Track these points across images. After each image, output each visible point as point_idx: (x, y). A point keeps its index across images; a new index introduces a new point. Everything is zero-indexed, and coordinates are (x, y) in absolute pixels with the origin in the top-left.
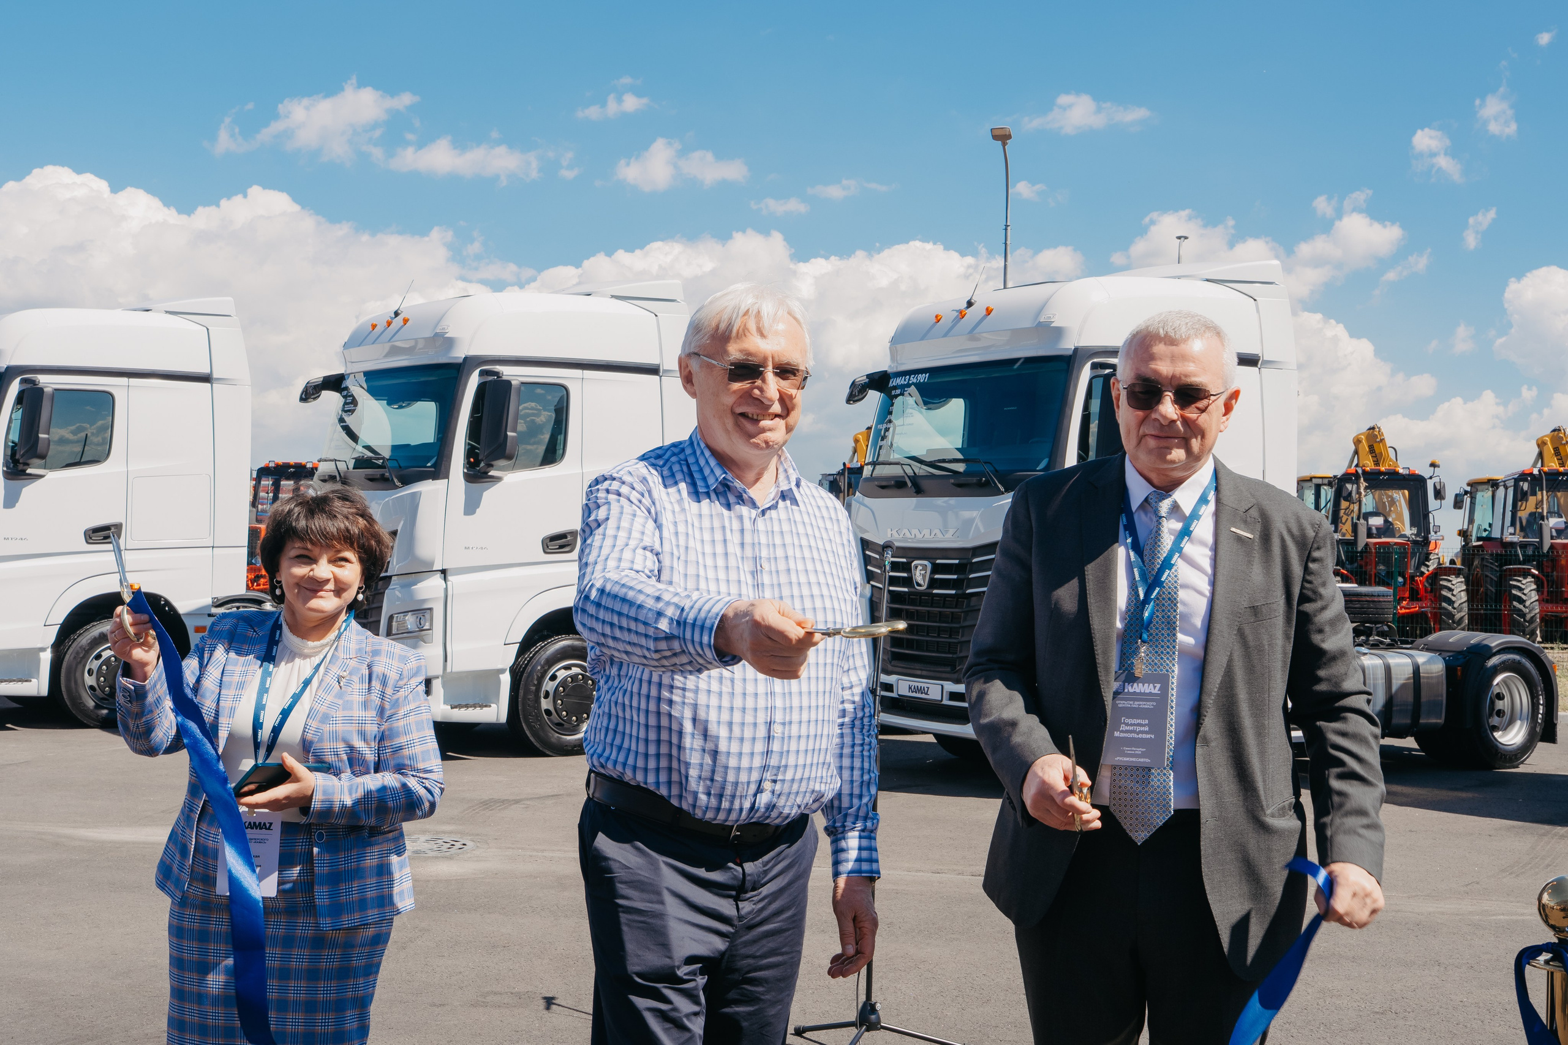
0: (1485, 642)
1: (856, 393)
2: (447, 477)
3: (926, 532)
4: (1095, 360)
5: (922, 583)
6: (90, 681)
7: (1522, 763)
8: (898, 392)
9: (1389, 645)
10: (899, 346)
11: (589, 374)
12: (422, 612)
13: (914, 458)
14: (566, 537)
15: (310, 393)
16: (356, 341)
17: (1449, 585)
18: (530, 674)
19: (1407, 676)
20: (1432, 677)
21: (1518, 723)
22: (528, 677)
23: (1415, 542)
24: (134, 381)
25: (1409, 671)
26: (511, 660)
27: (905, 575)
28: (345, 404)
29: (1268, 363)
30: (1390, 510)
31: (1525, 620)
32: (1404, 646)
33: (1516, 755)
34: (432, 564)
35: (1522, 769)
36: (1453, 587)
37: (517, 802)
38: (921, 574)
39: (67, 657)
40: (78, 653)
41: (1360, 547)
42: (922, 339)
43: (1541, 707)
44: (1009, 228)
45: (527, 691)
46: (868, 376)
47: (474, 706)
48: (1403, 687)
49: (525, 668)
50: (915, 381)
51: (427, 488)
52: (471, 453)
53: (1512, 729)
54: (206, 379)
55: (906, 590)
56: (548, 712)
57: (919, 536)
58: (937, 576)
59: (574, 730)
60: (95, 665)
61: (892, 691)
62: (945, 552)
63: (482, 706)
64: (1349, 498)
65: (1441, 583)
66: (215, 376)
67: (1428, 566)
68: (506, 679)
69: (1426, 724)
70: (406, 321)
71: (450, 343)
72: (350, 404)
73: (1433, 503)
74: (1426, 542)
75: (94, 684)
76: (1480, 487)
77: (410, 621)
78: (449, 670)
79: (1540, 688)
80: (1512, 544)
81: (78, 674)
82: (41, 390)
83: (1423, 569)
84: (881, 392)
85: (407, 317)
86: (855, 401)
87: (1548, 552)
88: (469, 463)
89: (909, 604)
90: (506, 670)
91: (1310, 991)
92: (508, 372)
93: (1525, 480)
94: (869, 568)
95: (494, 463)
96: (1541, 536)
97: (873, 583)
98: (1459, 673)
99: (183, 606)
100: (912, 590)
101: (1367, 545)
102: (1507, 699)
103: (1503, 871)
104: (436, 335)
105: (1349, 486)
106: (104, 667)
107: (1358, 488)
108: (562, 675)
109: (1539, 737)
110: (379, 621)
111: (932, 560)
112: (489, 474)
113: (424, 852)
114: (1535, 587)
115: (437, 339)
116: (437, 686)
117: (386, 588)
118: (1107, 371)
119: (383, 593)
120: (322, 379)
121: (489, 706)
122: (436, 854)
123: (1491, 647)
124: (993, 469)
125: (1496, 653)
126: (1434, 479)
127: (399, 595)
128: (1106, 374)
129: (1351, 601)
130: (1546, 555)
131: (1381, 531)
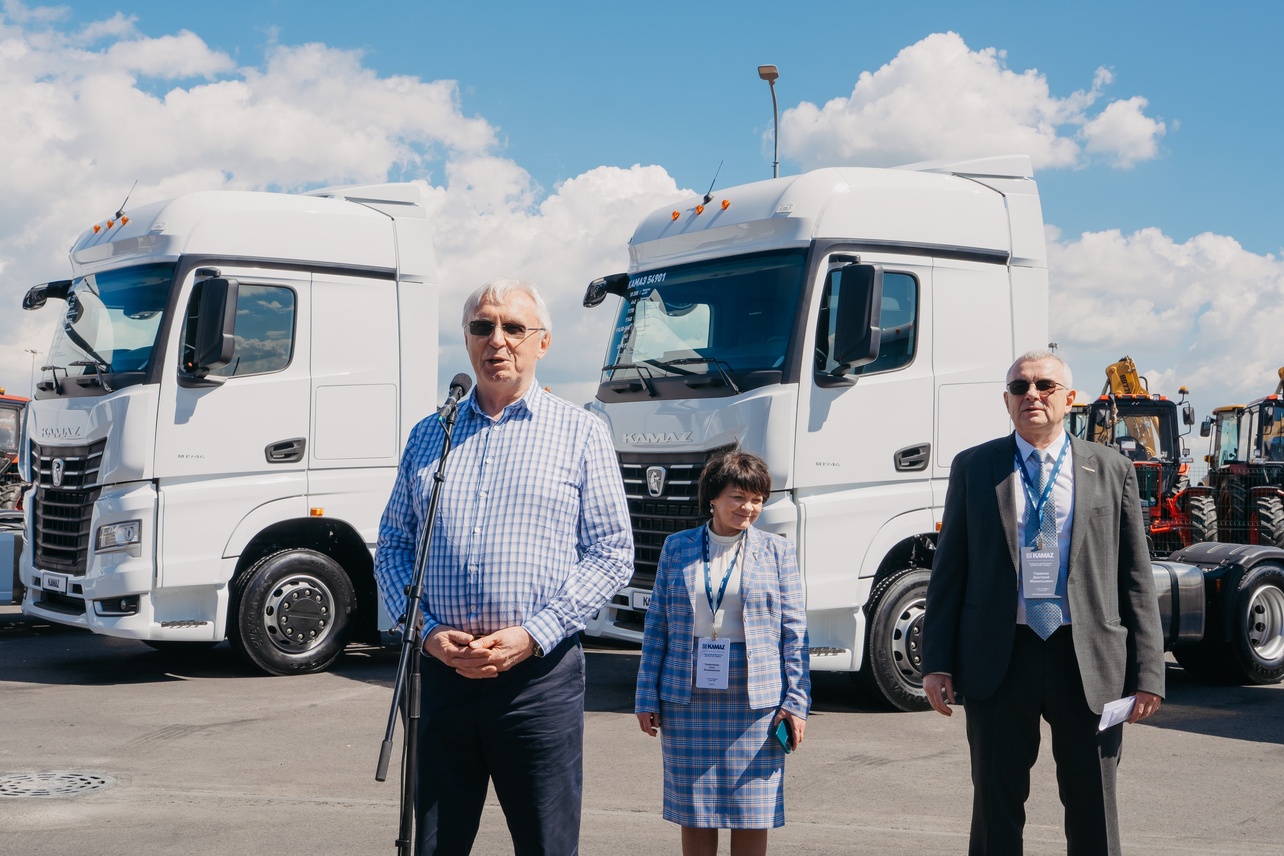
0: (1242, 555)
1: (594, 296)
2: (159, 380)
3: (661, 436)
4: (835, 253)
5: (657, 490)
8: (636, 293)
10: (638, 246)
11: (317, 276)
12: (132, 524)
13: (653, 362)
14: (292, 446)
15: (34, 300)
17: (1199, 505)
18: (252, 589)
19: (1165, 589)
20: (1190, 590)
21: (1279, 638)
22: (249, 592)
23: (1166, 465)
25: (1167, 584)
26: (230, 574)
27: (640, 482)
28: (71, 310)
29: (1018, 261)
30: (1142, 436)
31: (1273, 539)
32: (1161, 558)
33: (1277, 670)
34: (141, 472)
36: (1202, 507)
37: (202, 727)
38: (655, 480)
42: (660, 237)
44: (778, 165)
45: (248, 607)
46: (605, 278)
47: (189, 623)
49: (246, 583)
50: (652, 281)
51: (138, 394)
52: (187, 357)
53: (1273, 643)
55: (641, 497)
56: (272, 629)
57: (654, 441)
58: (671, 482)
59: (302, 648)
61: (627, 605)
62: (679, 457)
63: (196, 623)
64: (1102, 422)
65: (1192, 502)
67: (1178, 488)
68: (224, 595)
69: (1185, 638)
70: (125, 221)
71: (166, 241)
72: (76, 310)
73: (1182, 427)
74: (1177, 464)
76: (1225, 415)
77: (119, 534)
78: (159, 585)
80: (1258, 466)
83: (1174, 491)
84: (621, 295)
85: (127, 217)
86: (595, 304)
88: (187, 367)
89: (645, 513)
90: (225, 584)
92: (225, 271)
93: (1271, 405)
95: (209, 366)
98: (1218, 586)
100: (647, 497)
102: (1267, 612)
104: (152, 233)
105: (1103, 412)
107: (1112, 413)
108: (287, 589)
110: (88, 535)
111: (667, 466)
112: (206, 378)
113: (48, 793)
114: (1282, 506)
115: (153, 238)
116: (146, 603)
117: (96, 499)
118: (847, 264)
119: (93, 505)
120: (46, 286)
121: (206, 624)
122: (60, 795)
123: (1249, 561)
124: (728, 368)
125: (1254, 566)
126: (1183, 406)
127: (110, 507)
128: (845, 268)
131: (1134, 455)
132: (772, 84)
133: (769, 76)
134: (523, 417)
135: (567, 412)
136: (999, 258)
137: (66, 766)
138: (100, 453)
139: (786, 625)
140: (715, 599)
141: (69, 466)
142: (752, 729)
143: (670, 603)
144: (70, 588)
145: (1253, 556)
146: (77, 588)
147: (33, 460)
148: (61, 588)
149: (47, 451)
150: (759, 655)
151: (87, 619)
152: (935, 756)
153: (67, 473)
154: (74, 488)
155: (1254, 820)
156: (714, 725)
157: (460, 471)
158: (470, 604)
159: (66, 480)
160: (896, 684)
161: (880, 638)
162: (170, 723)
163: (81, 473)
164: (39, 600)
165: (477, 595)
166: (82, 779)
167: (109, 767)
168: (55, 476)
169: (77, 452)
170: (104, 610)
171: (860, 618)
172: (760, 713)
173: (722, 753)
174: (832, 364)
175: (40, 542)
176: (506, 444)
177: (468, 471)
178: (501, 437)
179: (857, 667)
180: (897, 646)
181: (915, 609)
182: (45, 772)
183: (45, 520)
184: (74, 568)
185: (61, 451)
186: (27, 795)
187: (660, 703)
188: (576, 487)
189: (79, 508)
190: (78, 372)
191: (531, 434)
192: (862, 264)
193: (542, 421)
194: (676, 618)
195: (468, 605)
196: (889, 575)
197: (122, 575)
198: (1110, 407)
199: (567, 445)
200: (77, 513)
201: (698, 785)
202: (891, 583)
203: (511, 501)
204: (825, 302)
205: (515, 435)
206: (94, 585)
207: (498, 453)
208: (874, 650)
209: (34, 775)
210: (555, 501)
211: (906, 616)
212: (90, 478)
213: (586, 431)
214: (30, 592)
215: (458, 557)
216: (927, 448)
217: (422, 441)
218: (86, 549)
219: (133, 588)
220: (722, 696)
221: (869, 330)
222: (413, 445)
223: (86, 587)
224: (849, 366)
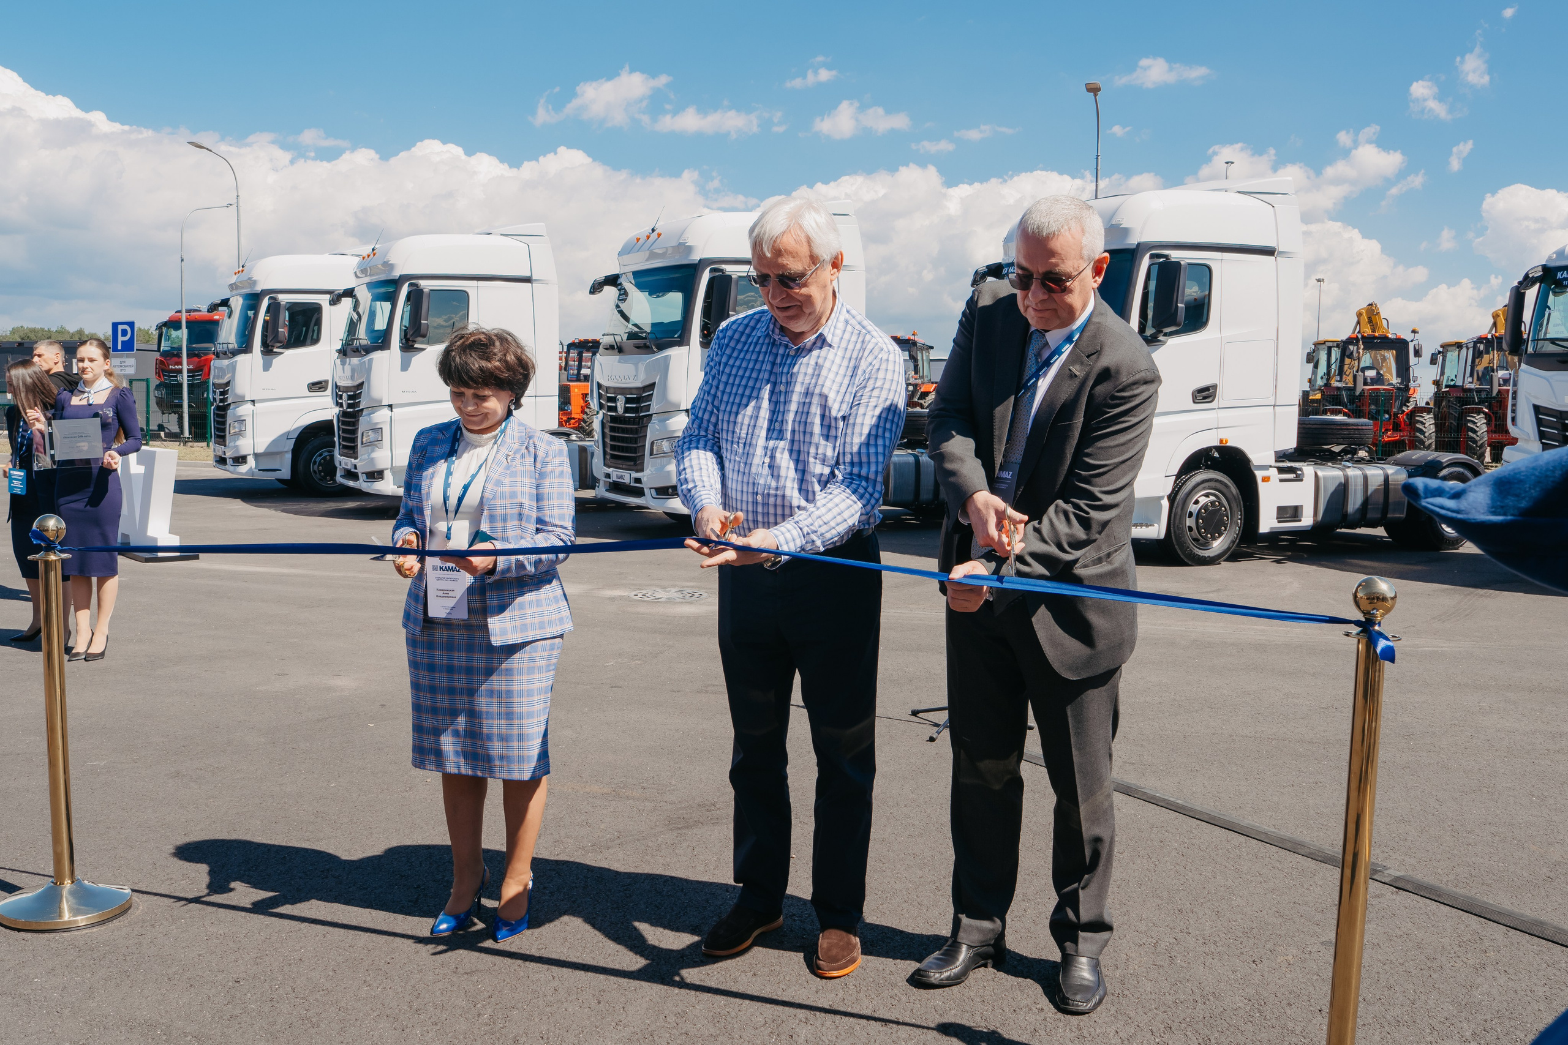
0: (1438, 459)
2: (688, 344)
4: (1153, 252)
7: (1461, 546)
9: (1368, 461)
15: (596, 288)
16: (626, 250)
17: (1421, 419)
19: (1379, 484)
23: (1399, 389)
24: (482, 284)
25: (1381, 480)
28: (620, 295)
29: (1282, 253)
30: (1382, 366)
31: (1477, 446)
32: (1380, 462)
33: (1457, 540)
34: (679, 405)
36: (1424, 421)
41: (1357, 393)
46: (987, 267)
48: (1376, 491)
51: (674, 352)
52: (703, 327)
54: (528, 280)
64: (1351, 356)
65: (1417, 418)
66: (534, 278)
67: (1408, 406)
69: (1393, 519)
70: (659, 235)
71: (689, 249)
72: (623, 295)
73: (1413, 360)
74: (1407, 389)
76: (1449, 349)
77: (665, 444)
80: (1470, 390)
82: (422, 291)
83: (1404, 408)
85: (660, 232)
87: (1497, 395)
91: (1278, 694)
92: (729, 269)
93: (1482, 343)
96: (1491, 384)
101: (1363, 390)
103: (1434, 618)
104: (680, 244)
105: (1351, 347)
107: (1358, 348)
110: (644, 446)
113: (673, 599)
114: (1485, 421)
115: (680, 248)
117: (649, 423)
118: (1162, 260)
119: (647, 426)
120: (603, 278)
122: (681, 601)
125: (1445, 468)
126: (1414, 343)
127: (659, 428)
128: (1160, 262)
129: (1342, 429)
130: (1494, 398)
131: (1374, 381)
132: (1095, 95)
133: (1094, 90)
136: (1269, 252)
138: (651, 392)
141: (628, 401)
144: (633, 481)
145: (1445, 460)
146: (639, 481)
147: (600, 396)
148: (627, 480)
149: (611, 391)
151: (646, 501)
152: (1214, 591)
153: (627, 405)
154: (633, 415)
159: (627, 410)
160: (1188, 547)
161: (1178, 517)
163: (638, 405)
164: (609, 488)
168: (617, 407)
169: (634, 391)
170: (657, 495)
171: (1165, 503)
174: (1150, 331)
175: (608, 450)
179: (1162, 536)
180: (1190, 522)
181: (1203, 497)
182: (667, 589)
183: (611, 436)
184: (636, 468)
185: (622, 391)
186: (661, 600)
189: (636, 429)
190: (625, 337)
192: (1173, 260)
196: (1186, 473)
197: (669, 471)
198: (1357, 344)
200: (636, 431)
202: (1187, 480)
204: (1146, 287)
206: (651, 478)
208: (1174, 525)
211: (1197, 502)
212: (644, 409)
214: (602, 483)
216: (1215, 387)
218: (644, 455)
221: (1177, 307)
223: (644, 480)
224: (1162, 332)
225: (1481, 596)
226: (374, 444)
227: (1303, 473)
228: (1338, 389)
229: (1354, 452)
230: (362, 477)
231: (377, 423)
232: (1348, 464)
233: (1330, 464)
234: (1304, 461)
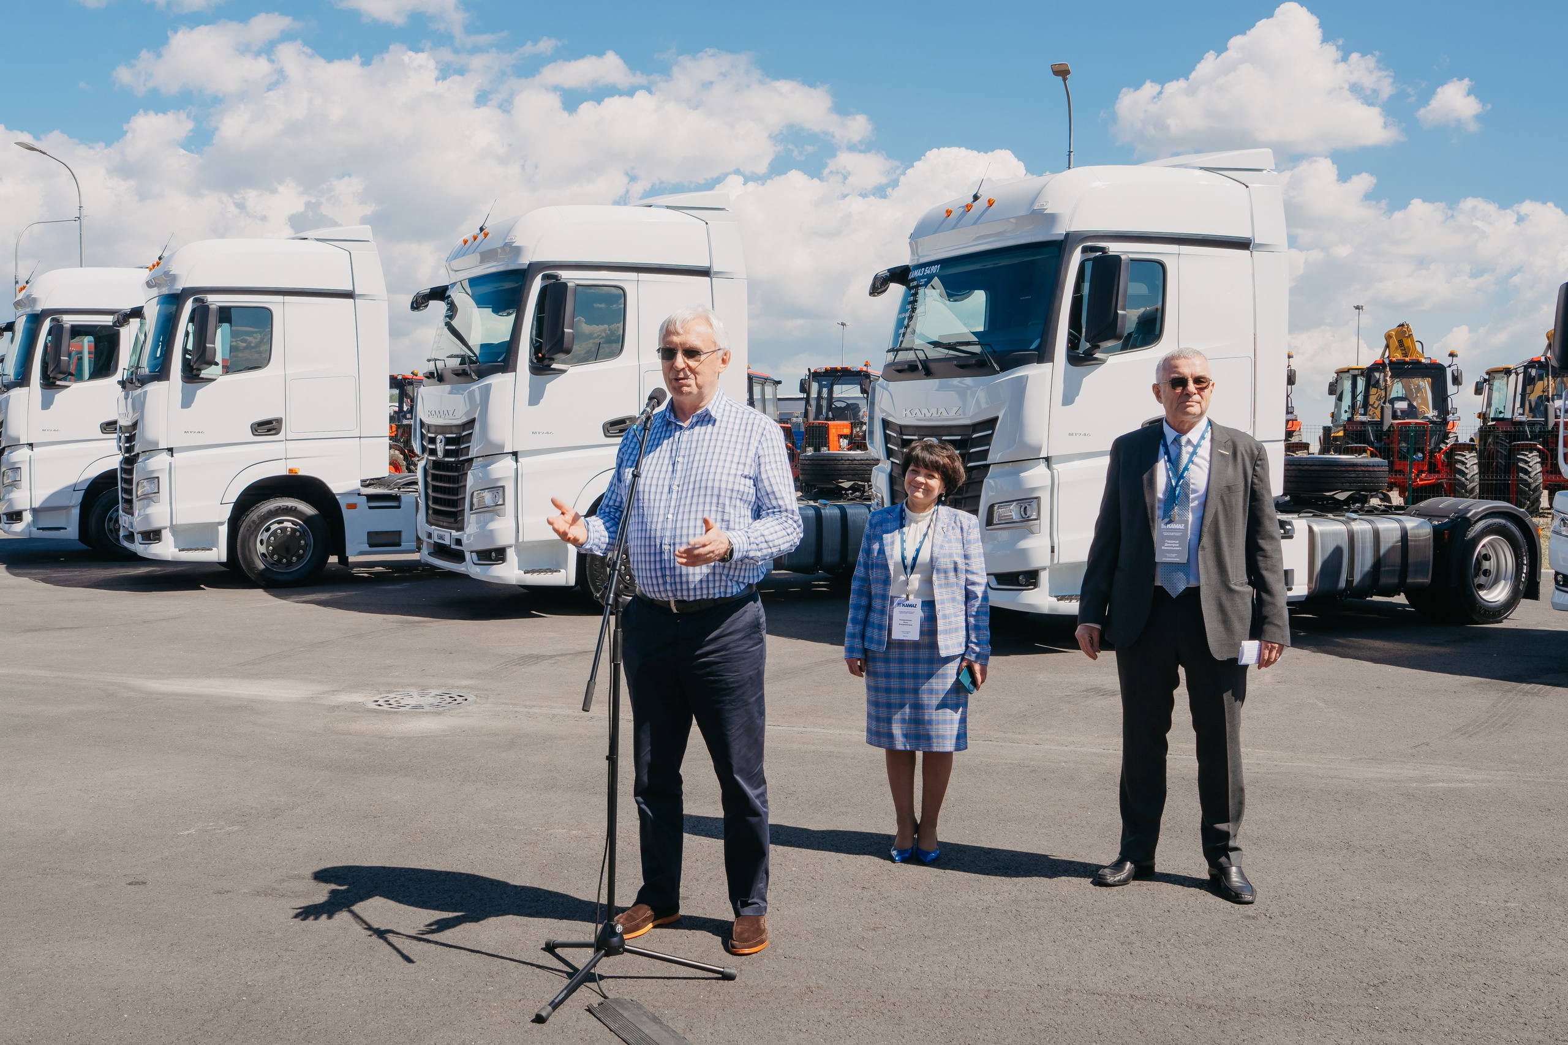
0: (1470, 509)
1: (878, 286)
2: (514, 370)
3: (934, 411)
4: (1089, 244)
6: (261, 549)
7: (1506, 618)
8: (915, 283)
9: (1383, 511)
10: (920, 240)
11: (643, 276)
12: (497, 489)
14: (624, 424)
15: (419, 303)
16: (455, 255)
17: (1463, 459)
19: (1395, 540)
20: (1419, 540)
21: (1503, 582)
23: (1434, 423)
24: (288, 299)
25: (1398, 535)
28: (449, 310)
29: (1260, 246)
30: (1417, 396)
31: (1530, 489)
32: (1398, 513)
33: (1499, 611)
34: (503, 447)
35: (1505, 624)
36: (1466, 461)
37: (551, 657)
39: (242, 529)
40: (250, 526)
41: (1385, 428)
42: (935, 233)
43: (1525, 567)
44: (1072, 154)
46: (889, 270)
47: (546, 571)
48: (1392, 549)
50: (929, 272)
51: (497, 381)
52: (536, 348)
53: (1497, 587)
54: (349, 295)
57: (928, 415)
60: (266, 535)
62: (950, 429)
63: (551, 571)
64: (1377, 384)
65: (1456, 457)
66: (357, 292)
67: (1447, 444)
69: (1413, 583)
70: (486, 235)
71: (517, 251)
72: (452, 309)
73: (1451, 388)
74: (1445, 422)
75: (265, 552)
76: (1497, 375)
77: (488, 497)
78: (521, 540)
79: (1524, 548)
80: (1521, 423)
81: (251, 544)
82: (208, 306)
83: (1443, 446)
84: (903, 284)
85: (488, 231)
86: (879, 293)
87: (1553, 428)
88: (537, 358)
92: (565, 275)
93: (1533, 367)
94: (889, 445)
95: (554, 356)
96: (1546, 416)
97: (891, 459)
98: (1446, 537)
99: (337, 487)
101: (1392, 424)
102: (1493, 560)
104: (506, 244)
105: (1377, 375)
106: (272, 538)
107: (1385, 376)
109: (1522, 595)
110: (464, 498)
111: (938, 437)
112: (552, 367)
113: (422, 707)
114: (1539, 460)
115: (507, 249)
116: (511, 554)
117: (469, 469)
118: (1097, 254)
119: (467, 473)
120: (429, 291)
121: (560, 571)
122: (432, 709)
123: (1476, 514)
124: (991, 350)
125: (1481, 519)
126: (1453, 368)
127: (480, 475)
128: (1096, 258)
129: (1348, 471)
130: (1549, 431)
131: (1406, 414)
132: (1065, 80)
133: (1062, 72)
134: (709, 422)
135: (746, 416)
136: (1243, 244)
137: (441, 686)
138: (471, 431)
139: (969, 587)
140: (910, 567)
141: (449, 441)
142: (940, 672)
143: (872, 569)
144: (453, 542)
145: (1480, 510)
146: (459, 542)
147: (423, 436)
148: (447, 542)
149: (433, 429)
150: (947, 612)
151: (467, 567)
153: (447, 447)
154: (453, 459)
155: (1427, 745)
156: (909, 668)
157: (658, 468)
158: (666, 576)
159: (447, 453)
162: (527, 653)
163: (457, 447)
164: (432, 551)
165: (670, 568)
166: (450, 697)
167: (472, 688)
168: (438, 449)
169: (454, 430)
170: (479, 560)
172: (948, 660)
173: (916, 691)
174: (1085, 345)
175: (430, 503)
176: (694, 445)
177: (664, 468)
178: (690, 439)
182: (423, 690)
183: (433, 486)
184: (455, 525)
185: (442, 429)
186: (407, 708)
187: (865, 651)
188: (750, 478)
189: (458, 476)
190: (455, 363)
191: (714, 437)
192: (1111, 254)
193: (724, 425)
194: (877, 581)
195: (664, 576)
197: (492, 531)
199: (743, 443)
200: (456, 480)
201: (897, 717)
203: (696, 493)
204: (1078, 288)
205: (701, 437)
206: (472, 539)
207: (687, 454)
209: (415, 694)
210: (732, 490)
212: (464, 451)
213: (760, 431)
214: (425, 544)
215: (655, 538)
217: (631, 442)
218: (464, 510)
219: (500, 542)
220: (915, 645)
221: (1117, 315)
222: (625, 445)
223: (465, 541)
224: (1098, 347)
225: (1526, 693)
226: (150, 498)
227: (1293, 529)
228: (1363, 423)
229: (1364, 500)
230: (138, 538)
231: (153, 471)
232: (1354, 516)
233: (1330, 516)
234: (1299, 512)
